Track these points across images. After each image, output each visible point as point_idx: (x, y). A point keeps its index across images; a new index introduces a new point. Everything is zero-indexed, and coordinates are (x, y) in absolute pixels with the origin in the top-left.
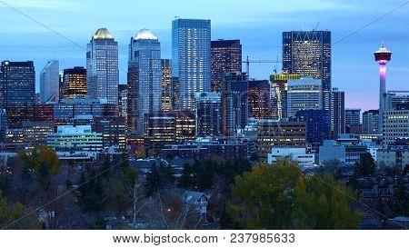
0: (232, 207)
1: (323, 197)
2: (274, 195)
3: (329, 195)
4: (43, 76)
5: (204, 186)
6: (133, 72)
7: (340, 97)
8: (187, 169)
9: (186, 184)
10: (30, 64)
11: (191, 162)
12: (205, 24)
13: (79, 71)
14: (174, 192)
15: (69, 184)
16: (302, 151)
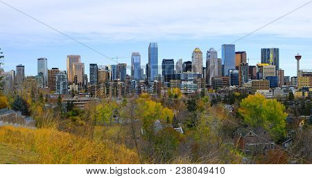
0: (240, 110)
1: (273, 108)
2: (255, 106)
3: (275, 107)
4: (177, 63)
5: (231, 103)
6: (208, 63)
7: (282, 72)
8: (226, 97)
9: (225, 102)
10: (172, 60)
11: (227, 95)
12: (233, 46)
13: (189, 62)
14: (221, 105)
15: (184, 101)
16: (268, 91)
